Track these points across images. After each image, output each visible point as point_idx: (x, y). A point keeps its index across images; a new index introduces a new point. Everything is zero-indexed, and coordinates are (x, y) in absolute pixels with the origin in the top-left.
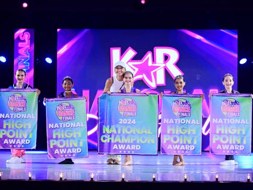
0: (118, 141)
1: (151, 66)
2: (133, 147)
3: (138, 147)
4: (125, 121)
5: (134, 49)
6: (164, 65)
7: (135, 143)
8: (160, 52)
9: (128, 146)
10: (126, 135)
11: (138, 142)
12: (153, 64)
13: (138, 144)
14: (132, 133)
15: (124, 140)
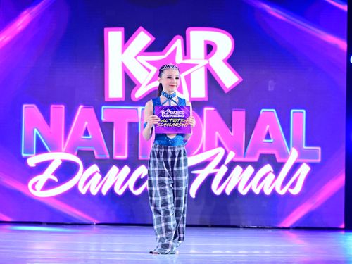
1: (181, 64)
5: (150, 30)
6: (206, 62)
8: (198, 37)
12: (184, 59)
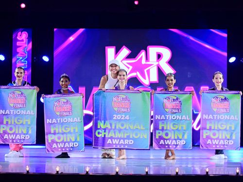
0: (111, 135)
1: (145, 64)
2: (126, 142)
3: (131, 142)
4: (119, 117)
5: (128, 48)
6: (157, 63)
7: (128, 138)
8: (153, 51)
9: (122, 140)
10: (120, 130)
11: (131, 137)
12: (146, 62)
13: (131, 139)
14: (125, 129)
15: (118, 135)
